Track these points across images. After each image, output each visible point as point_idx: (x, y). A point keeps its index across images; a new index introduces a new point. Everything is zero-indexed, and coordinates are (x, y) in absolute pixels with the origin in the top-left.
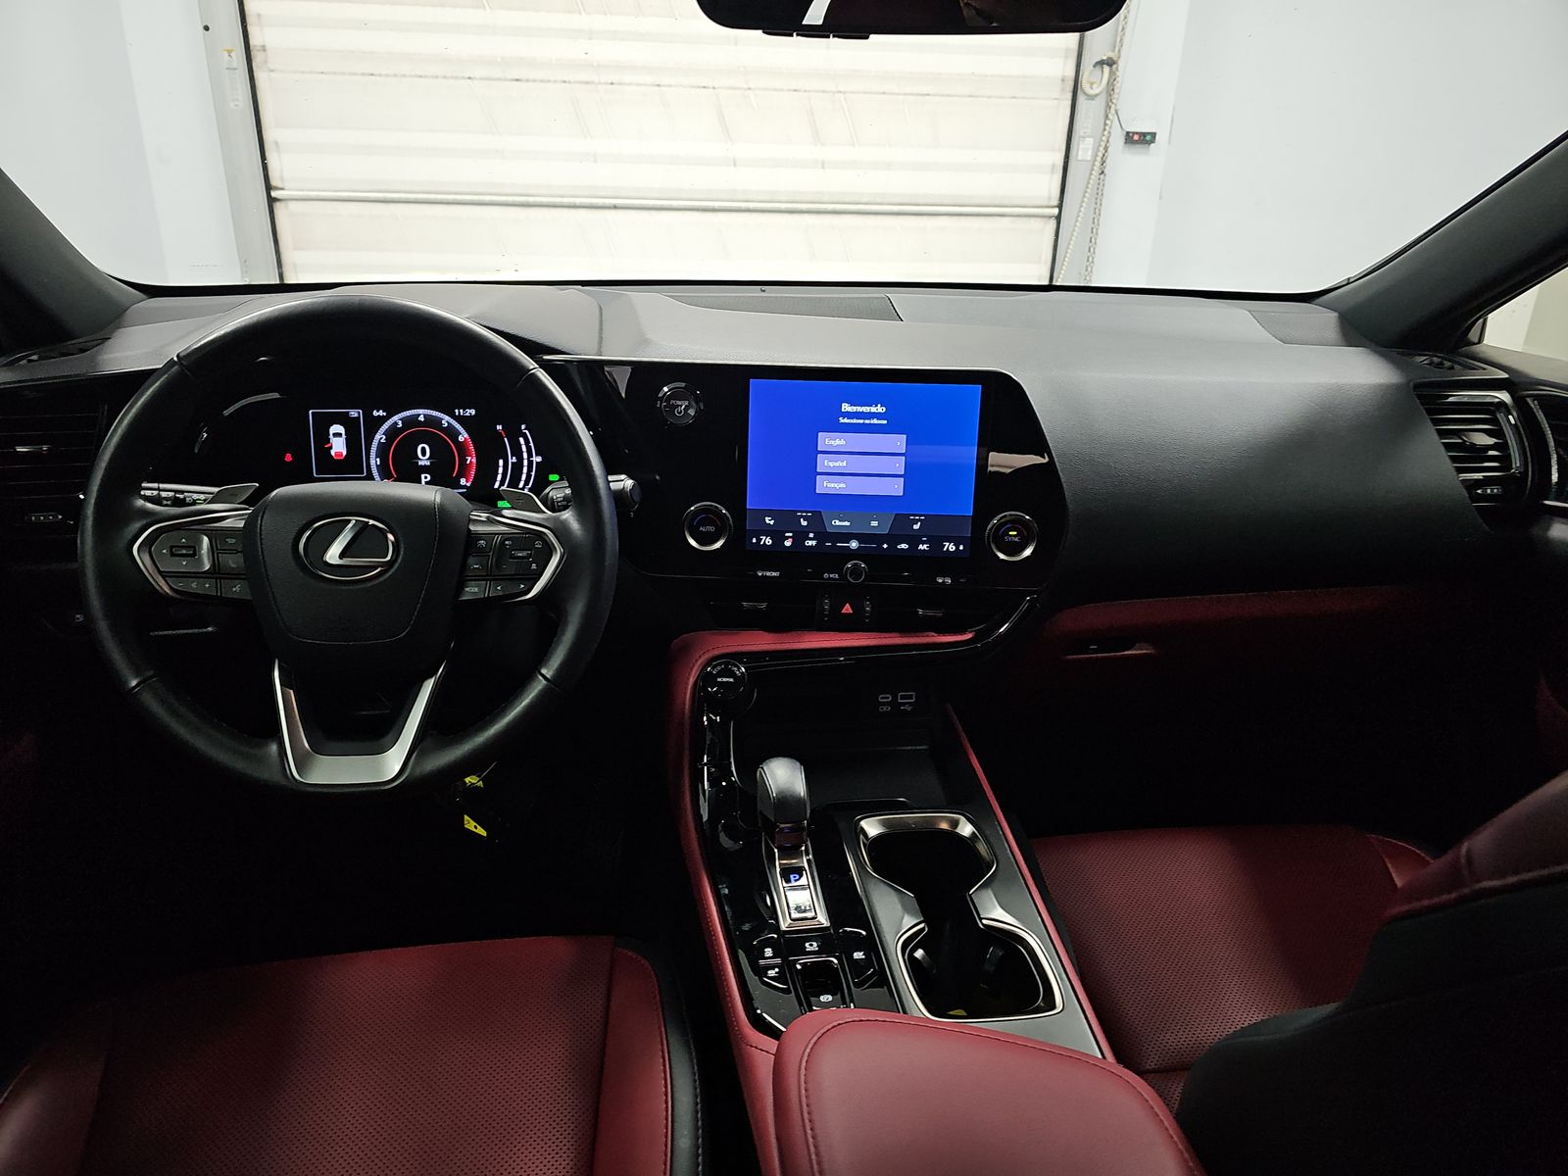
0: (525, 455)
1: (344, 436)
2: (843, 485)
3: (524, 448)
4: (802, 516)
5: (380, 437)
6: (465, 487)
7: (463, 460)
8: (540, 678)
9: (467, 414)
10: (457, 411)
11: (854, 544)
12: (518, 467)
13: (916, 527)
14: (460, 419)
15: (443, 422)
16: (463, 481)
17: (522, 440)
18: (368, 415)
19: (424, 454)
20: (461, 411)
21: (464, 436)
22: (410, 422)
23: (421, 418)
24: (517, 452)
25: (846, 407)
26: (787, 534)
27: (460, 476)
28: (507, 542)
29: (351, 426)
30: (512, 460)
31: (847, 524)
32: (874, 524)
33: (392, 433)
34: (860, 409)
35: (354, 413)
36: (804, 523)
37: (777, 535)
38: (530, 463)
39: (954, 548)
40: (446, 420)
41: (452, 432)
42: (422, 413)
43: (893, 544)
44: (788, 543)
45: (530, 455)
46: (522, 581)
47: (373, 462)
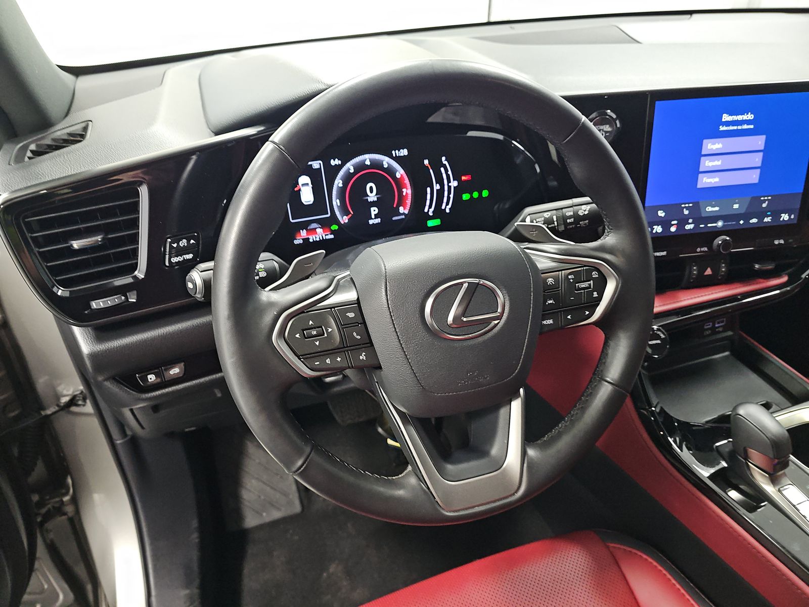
0: (446, 182)
1: (311, 185)
2: (717, 180)
3: (444, 176)
4: (685, 207)
5: (338, 182)
6: (404, 214)
7: (400, 192)
8: (606, 383)
9: (402, 155)
10: (393, 152)
11: (720, 224)
12: (440, 193)
13: (764, 205)
14: (397, 159)
15: (384, 164)
16: (401, 210)
17: (442, 169)
18: (327, 165)
19: (371, 191)
20: (397, 151)
21: (400, 172)
22: (360, 167)
23: (368, 163)
24: (440, 181)
25: (726, 118)
26: (673, 223)
27: (399, 205)
28: (570, 277)
29: (314, 175)
30: (437, 187)
31: (717, 209)
32: (736, 206)
33: (348, 177)
34: (735, 118)
35: (316, 164)
36: (686, 212)
37: (666, 224)
38: (449, 187)
39: (788, 217)
40: (386, 161)
41: (391, 171)
42: (367, 158)
43: (747, 220)
44: (673, 229)
45: (449, 181)
46: (587, 308)
47: (334, 203)
